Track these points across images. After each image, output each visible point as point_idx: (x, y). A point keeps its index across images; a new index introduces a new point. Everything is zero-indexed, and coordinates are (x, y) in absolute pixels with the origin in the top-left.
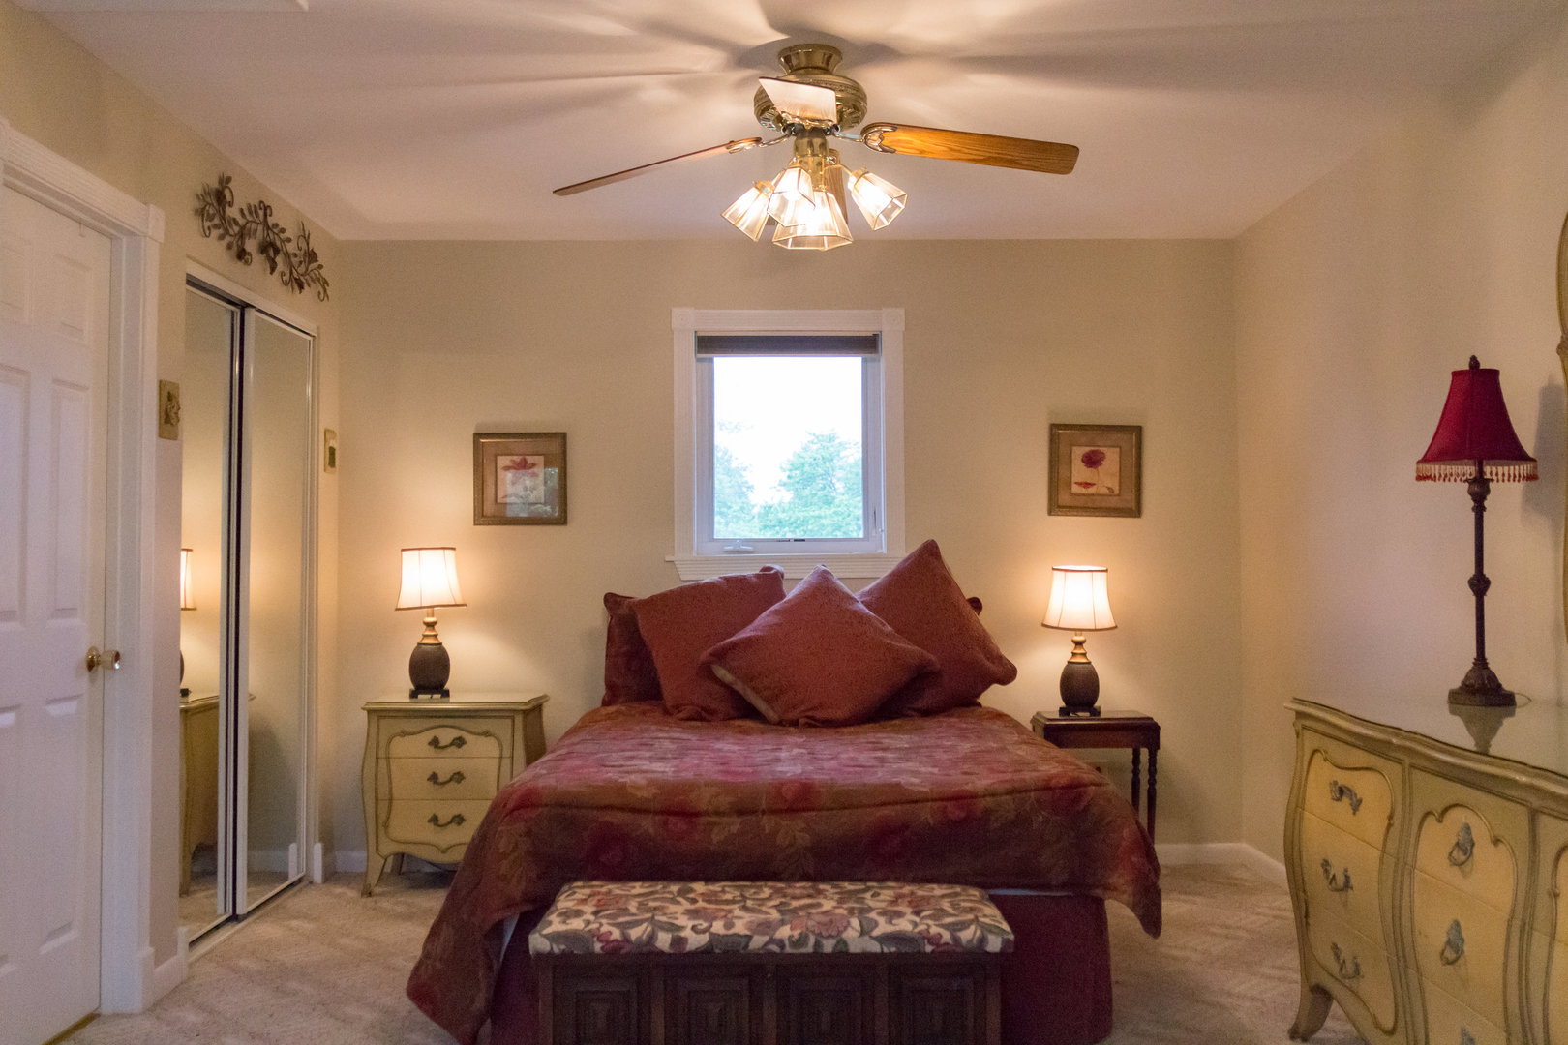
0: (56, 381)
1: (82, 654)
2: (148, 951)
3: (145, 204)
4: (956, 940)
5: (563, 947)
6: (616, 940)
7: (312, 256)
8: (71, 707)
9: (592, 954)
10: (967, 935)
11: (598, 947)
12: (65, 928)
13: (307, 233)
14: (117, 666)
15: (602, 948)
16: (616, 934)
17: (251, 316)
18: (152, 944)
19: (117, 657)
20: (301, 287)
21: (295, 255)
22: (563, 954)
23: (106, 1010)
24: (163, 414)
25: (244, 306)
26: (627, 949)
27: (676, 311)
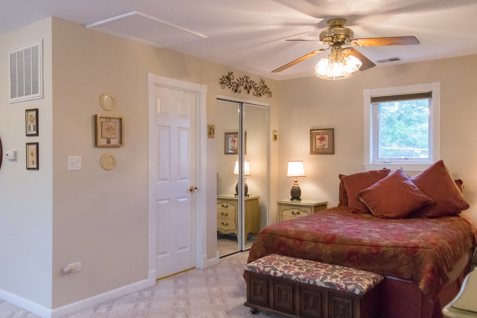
0: (178, 128)
1: (189, 187)
2: (206, 255)
3: (201, 84)
4: (346, 288)
5: (250, 270)
6: (262, 270)
7: (265, 87)
8: (186, 199)
9: (256, 273)
10: (350, 287)
11: (258, 271)
12: (185, 247)
13: (263, 81)
14: (195, 190)
15: (259, 272)
16: (262, 269)
17: (244, 104)
18: (207, 254)
19: (196, 188)
20: (260, 95)
21: (259, 88)
22: (251, 271)
23: (197, 267)
24: (209, 133)
25: (242, 103)
26: (264, 273)
27: (364, 90)
